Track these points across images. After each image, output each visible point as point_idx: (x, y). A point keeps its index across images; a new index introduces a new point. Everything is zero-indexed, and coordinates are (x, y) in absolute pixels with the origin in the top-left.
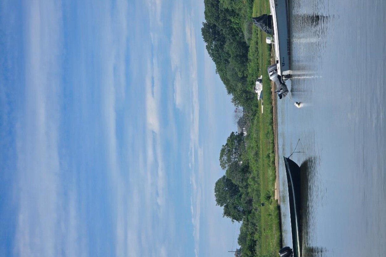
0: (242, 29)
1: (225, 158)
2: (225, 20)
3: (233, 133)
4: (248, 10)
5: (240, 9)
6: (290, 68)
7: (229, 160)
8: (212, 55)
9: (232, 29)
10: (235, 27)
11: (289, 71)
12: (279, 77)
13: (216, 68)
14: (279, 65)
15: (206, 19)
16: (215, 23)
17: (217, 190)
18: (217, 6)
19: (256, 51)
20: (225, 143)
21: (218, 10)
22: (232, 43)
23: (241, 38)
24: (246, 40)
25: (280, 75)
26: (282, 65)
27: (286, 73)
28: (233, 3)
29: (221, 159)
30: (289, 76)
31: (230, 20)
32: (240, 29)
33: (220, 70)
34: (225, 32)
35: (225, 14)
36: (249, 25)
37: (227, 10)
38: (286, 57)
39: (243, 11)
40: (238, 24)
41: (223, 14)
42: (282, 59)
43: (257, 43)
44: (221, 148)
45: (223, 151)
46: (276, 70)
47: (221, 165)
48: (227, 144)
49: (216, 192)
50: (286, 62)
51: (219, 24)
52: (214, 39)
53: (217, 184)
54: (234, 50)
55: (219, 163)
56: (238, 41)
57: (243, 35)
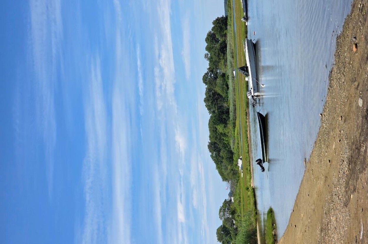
0: (230, 144)
1: (222, 213)
2: (220, 139)
3: (226, 200)
4: (233, 132)
5: (228, 132)
6: (258, 91)
7: (224, 215)
8: (214, 160)
9: (224, 144)
10: (226, 142)
11: (257, 93)
12: (253, 96)
13: (216, 167)
14: (252, 90)
15: (210, 140)
16: (215, 141)
17: (218, 233)
18: (216, 131)
19: (238, 148)
20: (222, 205)
21: (216, 134)
22: (224, 151)
23: (229, 148)
24: (232, 149)
25: (253, 95)
26: (254, 90)
27: (256, 94)
28: (225, 129)
29: (219, 214)
30: (257, 96)
31: (223, 139)
32: (228, 144)
33: (218, 168)
34: (220, 146)
35: (220, 136)
36: (233, 141)
37: (221, 133)
38: (256, 86)
39: (230, 134)
40: (227, 141)
41: (219, 136)
42: (254, 87)
43: (238, 144)
44: (219, 208)
45: (221, 210)
46: (251, 93)
47: (220, 217)
48: (223, 206)
49: (217, 234)
50: (256, 89)
51: (217, 141)
52: (214, 151)
53: (217, 230)
54: (226, 155)
55: (219, 217)
56: (227, 150)
57: (230, 147)
